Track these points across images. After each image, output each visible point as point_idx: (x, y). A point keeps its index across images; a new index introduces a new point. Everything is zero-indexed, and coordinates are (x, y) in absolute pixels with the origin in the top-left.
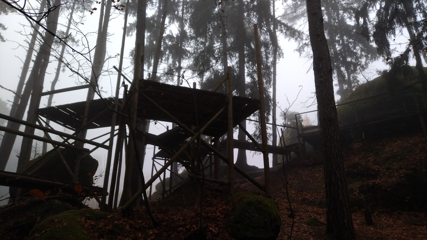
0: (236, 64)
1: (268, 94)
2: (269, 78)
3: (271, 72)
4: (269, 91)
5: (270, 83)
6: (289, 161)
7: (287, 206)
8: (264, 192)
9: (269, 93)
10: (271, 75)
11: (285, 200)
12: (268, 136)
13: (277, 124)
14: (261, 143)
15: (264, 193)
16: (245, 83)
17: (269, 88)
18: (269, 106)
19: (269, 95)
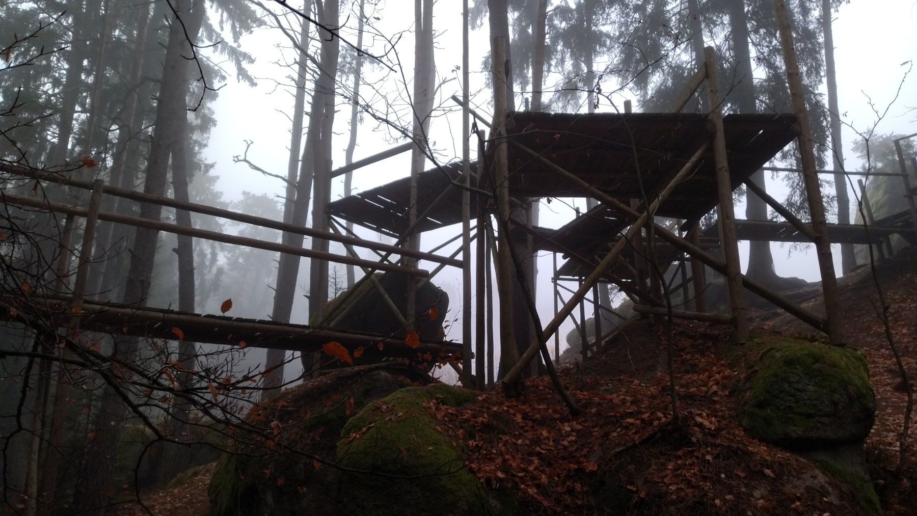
0: (726, 40)
1: (816, 99)
2: (815, 59)
3: (819, 44)
4: (816, 92)
5: (818, 73)
6: (886, 256)
7: (890, 365)
8: (825, 335)
9: (819, 98)
10: (819, 52)
11: (883, 350)
12: (824, 204)
13: (847, 169)
14: (807, 221)
15: (825, 337)
16: (752, 82)
17: (816, 85)
18: (823, 130)
19: (818, 102)
